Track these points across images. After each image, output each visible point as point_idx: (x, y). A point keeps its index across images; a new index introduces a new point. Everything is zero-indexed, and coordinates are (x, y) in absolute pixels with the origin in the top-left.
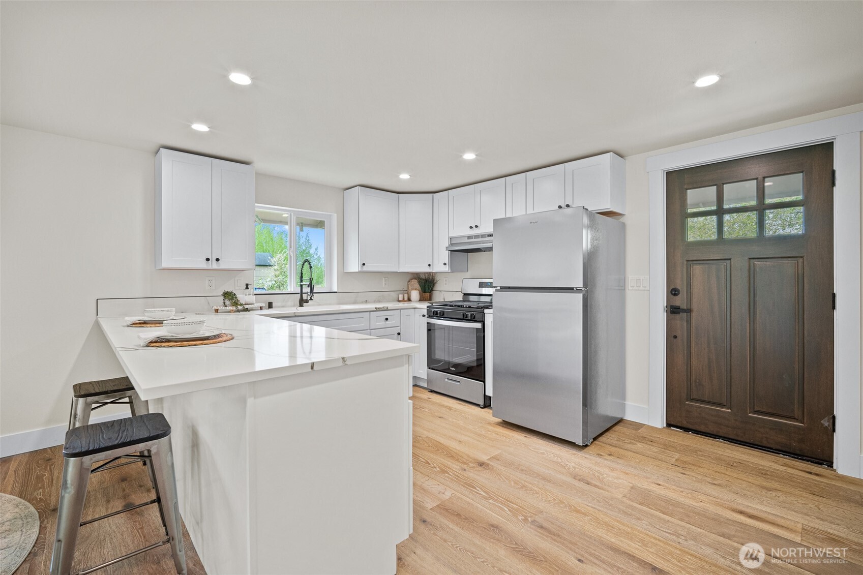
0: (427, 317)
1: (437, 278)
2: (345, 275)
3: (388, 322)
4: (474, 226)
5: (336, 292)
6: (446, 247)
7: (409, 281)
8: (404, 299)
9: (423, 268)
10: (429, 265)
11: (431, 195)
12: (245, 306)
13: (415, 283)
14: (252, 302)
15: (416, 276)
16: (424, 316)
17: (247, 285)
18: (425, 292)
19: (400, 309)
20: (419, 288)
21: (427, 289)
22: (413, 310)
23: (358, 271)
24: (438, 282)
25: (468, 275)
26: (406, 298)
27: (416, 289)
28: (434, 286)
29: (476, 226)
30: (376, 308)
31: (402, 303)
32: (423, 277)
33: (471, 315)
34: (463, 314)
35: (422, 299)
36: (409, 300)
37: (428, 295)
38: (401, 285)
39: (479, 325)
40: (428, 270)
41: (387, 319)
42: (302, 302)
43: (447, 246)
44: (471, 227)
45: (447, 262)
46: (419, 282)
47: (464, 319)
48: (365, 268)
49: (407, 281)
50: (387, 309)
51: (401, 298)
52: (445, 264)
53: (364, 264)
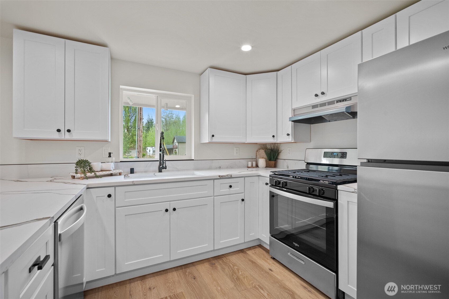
0: (270, 186)
1: (282, 148)
2: (200, 146)
3: (231, 189)
4: (319, 94)
5: (193, 160)
6: (290, 118)
7: (257, 151)
8: (252, 166)
9: (268, 140)
10: (273, 136)
11: (275, 73)
12: (97, 173)
13: (262, 153)
14: (109, 169)
15: (264, 146)
16: (267, 184)
17: (110, 154)
18: (270, 160)
19: (245, 177)
20: (265, 156)
21: (272, 157)
22: (257, 177)
23: (208, 142)
24: (282, 152)
25: (311, 145)
26: (254, 165)
27: (263, 158)
28: (278, 155)
29: (323, 93)
30: (219, 176)
31: (250, 169)
32: (269, 147)
33: (319, 190)
34: (309, 188)
35: (268, 166)
36: (257, 166)
37: (273, 162)
38: (250, 153)
39: (330, 204)
40: (271, 140)
41: (231, 186)
42: (162, 168)
43: (291, 116)
44: (316, 95)
45: (290, 133)
46: (265, 151)
47: (310, 193)
48: (215, 140)
49: (256, 150)
50: (231, 177)
51: (250, 165)
52: (288, 135)
53: (213, 136)
